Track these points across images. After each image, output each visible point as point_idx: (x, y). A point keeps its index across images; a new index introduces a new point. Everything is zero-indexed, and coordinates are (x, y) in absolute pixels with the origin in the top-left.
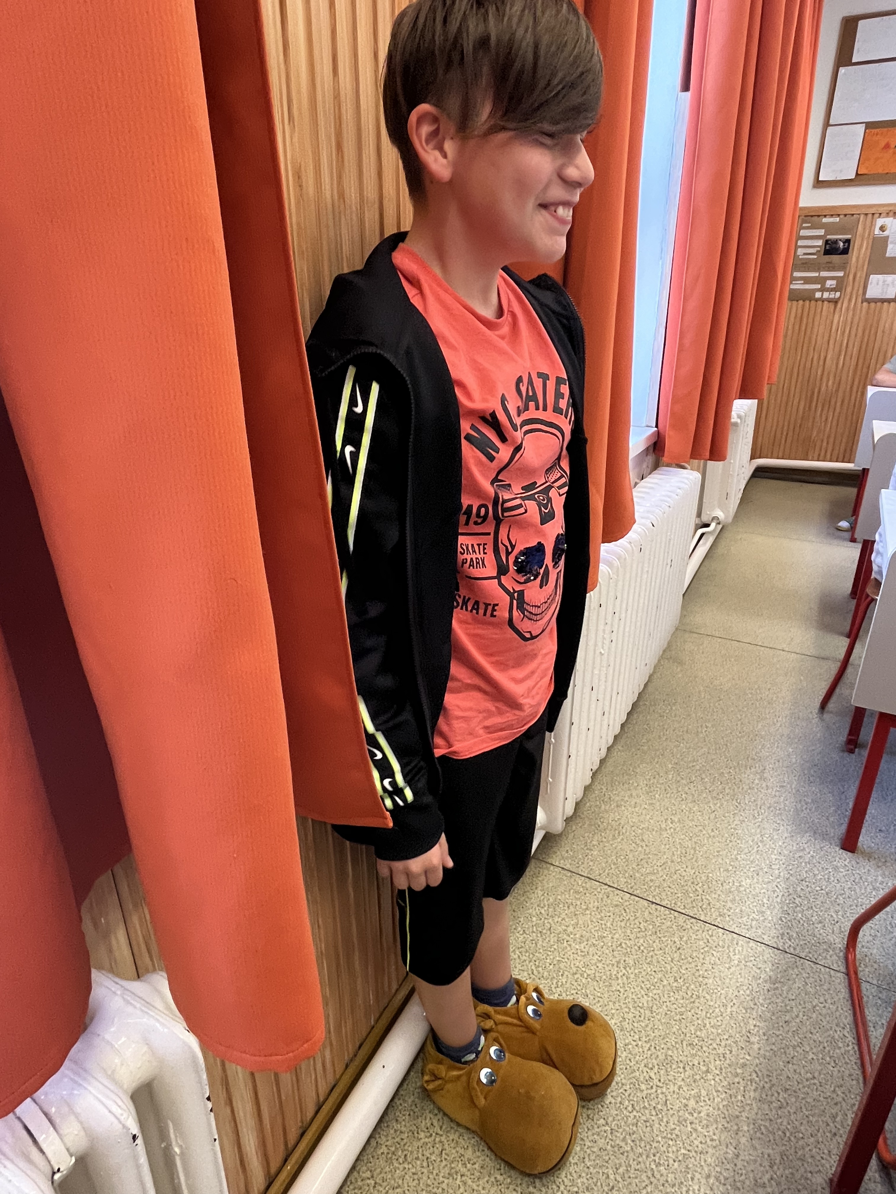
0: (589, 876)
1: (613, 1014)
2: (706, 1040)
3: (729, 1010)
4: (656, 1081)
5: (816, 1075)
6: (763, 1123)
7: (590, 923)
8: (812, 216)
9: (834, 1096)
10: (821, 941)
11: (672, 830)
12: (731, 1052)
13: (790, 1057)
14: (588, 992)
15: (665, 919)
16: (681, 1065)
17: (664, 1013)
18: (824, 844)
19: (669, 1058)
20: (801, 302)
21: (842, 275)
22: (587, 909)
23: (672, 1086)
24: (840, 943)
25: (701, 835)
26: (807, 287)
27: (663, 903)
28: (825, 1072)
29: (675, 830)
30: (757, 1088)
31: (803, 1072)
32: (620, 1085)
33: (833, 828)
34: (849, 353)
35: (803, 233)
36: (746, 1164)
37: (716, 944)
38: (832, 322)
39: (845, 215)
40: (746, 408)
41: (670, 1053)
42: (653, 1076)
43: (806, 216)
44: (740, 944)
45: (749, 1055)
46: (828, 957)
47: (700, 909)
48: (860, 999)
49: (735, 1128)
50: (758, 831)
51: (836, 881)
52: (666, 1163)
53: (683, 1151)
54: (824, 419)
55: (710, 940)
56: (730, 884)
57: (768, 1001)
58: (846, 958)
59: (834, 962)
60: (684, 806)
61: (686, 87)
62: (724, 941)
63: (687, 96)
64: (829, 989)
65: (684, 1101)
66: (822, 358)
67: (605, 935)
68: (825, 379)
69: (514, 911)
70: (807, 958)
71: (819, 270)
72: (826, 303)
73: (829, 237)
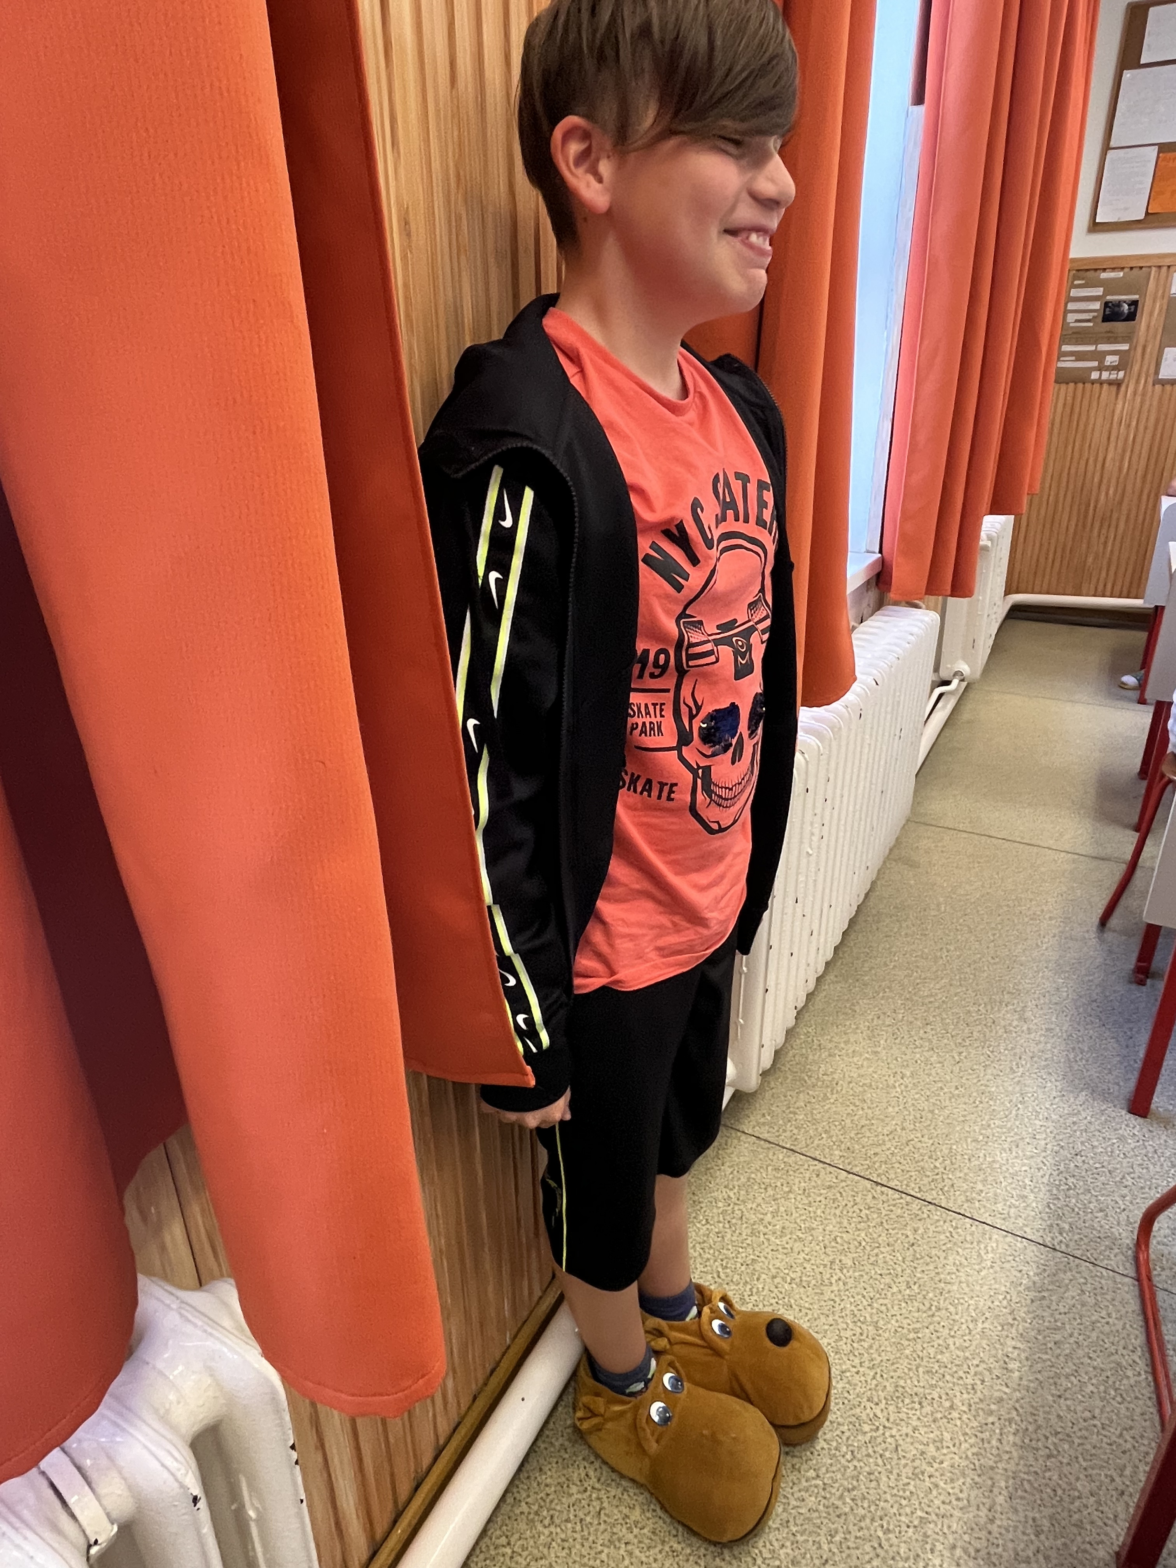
0: (792, 1147)
1: (826, 1331)
2: (949, 1366)
3: (980, 1325)
4: (883, 1420)
5: (1097, 1412)
6: (1026, 1477)
7: (794, 1211)
8: (1087, 270)
9: (1121, 1441)
10: (1102, 1236)
11: (903, 1087)
12: (983, 1381)
13: (1062, 1388)
14: (793, 1301)
15: (894, 1206)
16: (916, 1399)
17: (893, 1330)
18: (1105, 1107)
19: (900, 1389)
20: (1072, 385)
21: (1127, 348)
22: (790, 1191)
23: (904, 1428)
24: (1127, 1238)
25: (942, 1094)
26: (1080, 364)
27: (891, 1184)
28: (1108, 1409)
29: (906, 1087)
30: (1018, 1430)
31: (1079, 1408)
32: (835, 1425)
33: (1118, 1084)
34: (1136, 451)
35: (1074, 293)
36: (1003, 1532)
37: (960, 1239)
38: (1113, 411)
39: (1131, 268)
40: (998, 526)
41: (902, 1383)
42: (879, 1414)
43: (1078, 270)
44: (993, 1239)
45: (1007, 1386)
46: (1112, 1256)
47: (940, 1193)
48: (1155, 1311)
49: (989, 1482)
50: (1018, 1089)
51: (1122, 1156)
52: (897, 1530)
53: (919, 1513)
54: (1102, 541)
55: (954, 1234)
56: (981, 1160)
57: (1031, 1316)
58: (1136, 1259)
59: (1120, 1263)
60: (918, 1056)
61: (919, 98)
62: (972, 1234)
63: (921, 109)
64: (1113, 1300)
65: (921, 1447)
66: (1100, 459)
67: (814, 1226)
68: (1104, 488)
69: (694, 1194)
70: (1084, 1258)
71: (1096, 343)
72: (1105, 386)
73: (1109, 298)
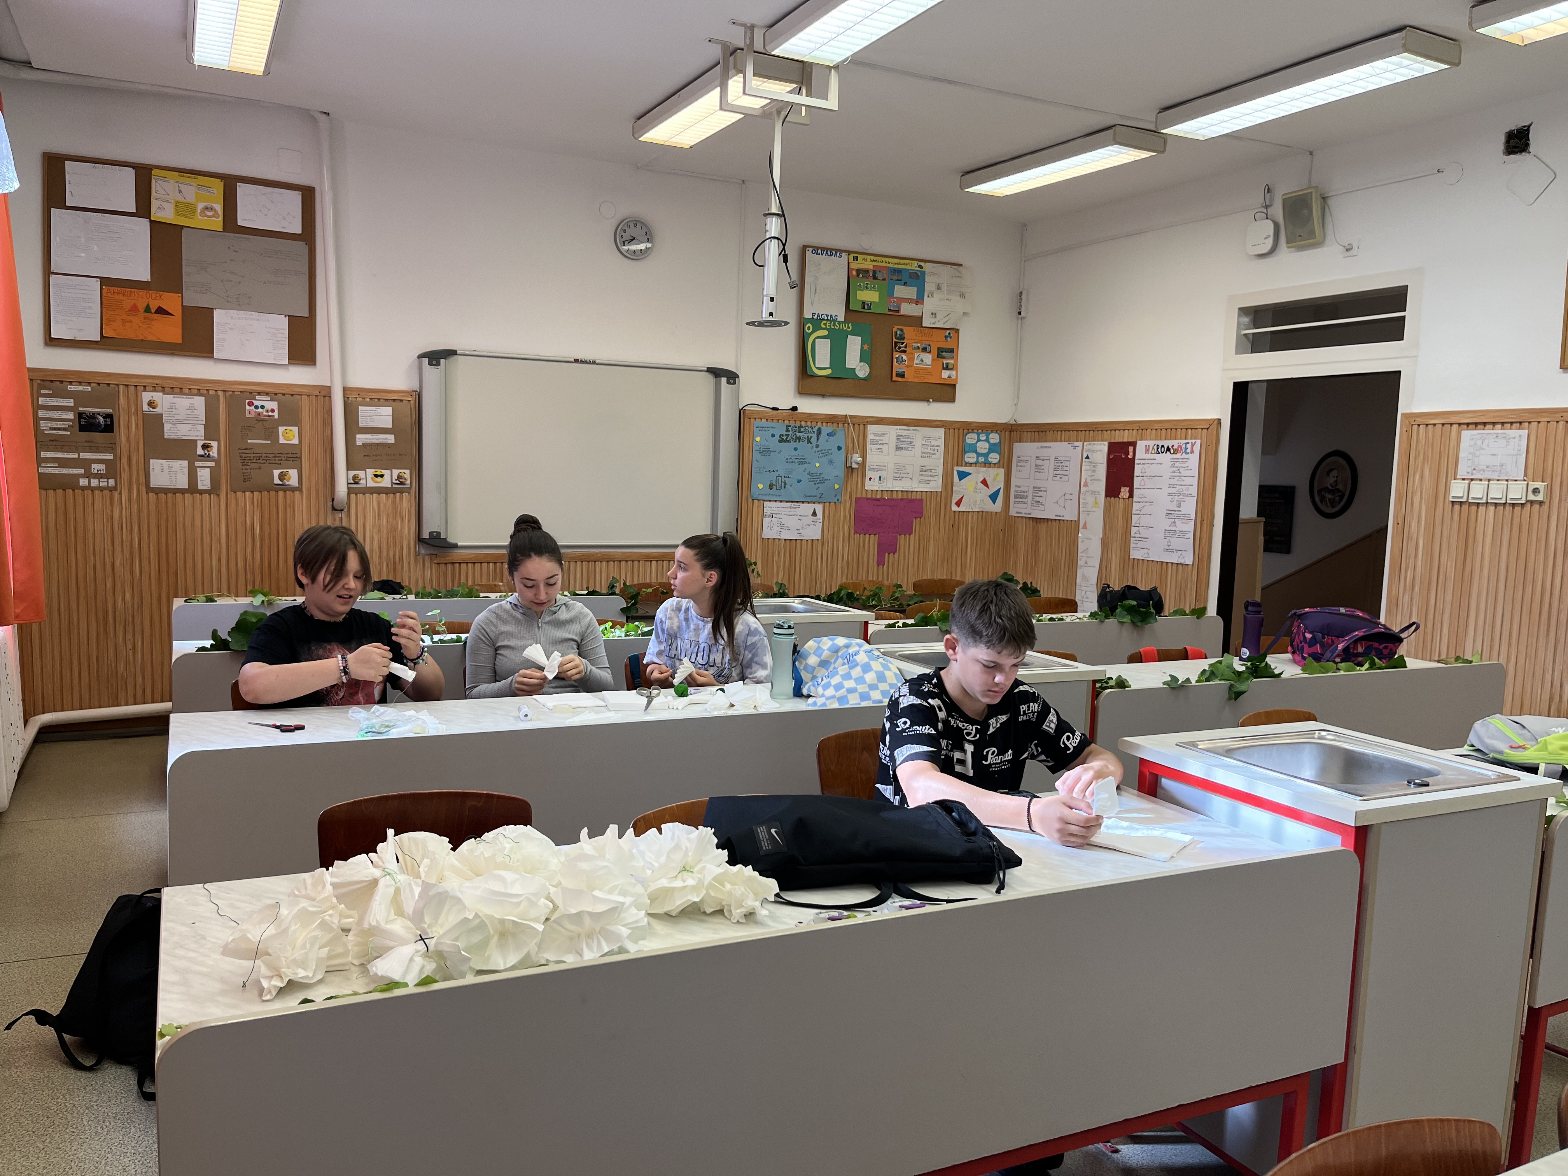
8: (52, 381)
20: (60, 491)
21: (111, 457)
26: (64, 471)
34: (145, 554)
35: (42, 401)
38: (112, 517)
39: (99, 384)
43: (40, 380)
54: (130, 646)
66: (108, 563)
68: (119, 593)
71: (77, 450)
72: (97, 492)
73: (81, 409)
